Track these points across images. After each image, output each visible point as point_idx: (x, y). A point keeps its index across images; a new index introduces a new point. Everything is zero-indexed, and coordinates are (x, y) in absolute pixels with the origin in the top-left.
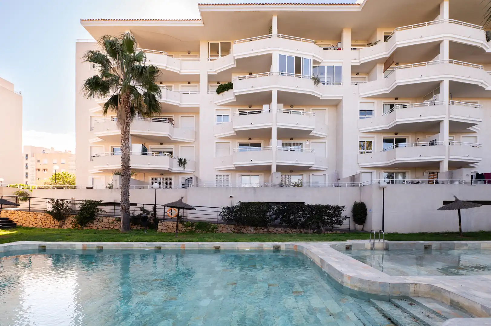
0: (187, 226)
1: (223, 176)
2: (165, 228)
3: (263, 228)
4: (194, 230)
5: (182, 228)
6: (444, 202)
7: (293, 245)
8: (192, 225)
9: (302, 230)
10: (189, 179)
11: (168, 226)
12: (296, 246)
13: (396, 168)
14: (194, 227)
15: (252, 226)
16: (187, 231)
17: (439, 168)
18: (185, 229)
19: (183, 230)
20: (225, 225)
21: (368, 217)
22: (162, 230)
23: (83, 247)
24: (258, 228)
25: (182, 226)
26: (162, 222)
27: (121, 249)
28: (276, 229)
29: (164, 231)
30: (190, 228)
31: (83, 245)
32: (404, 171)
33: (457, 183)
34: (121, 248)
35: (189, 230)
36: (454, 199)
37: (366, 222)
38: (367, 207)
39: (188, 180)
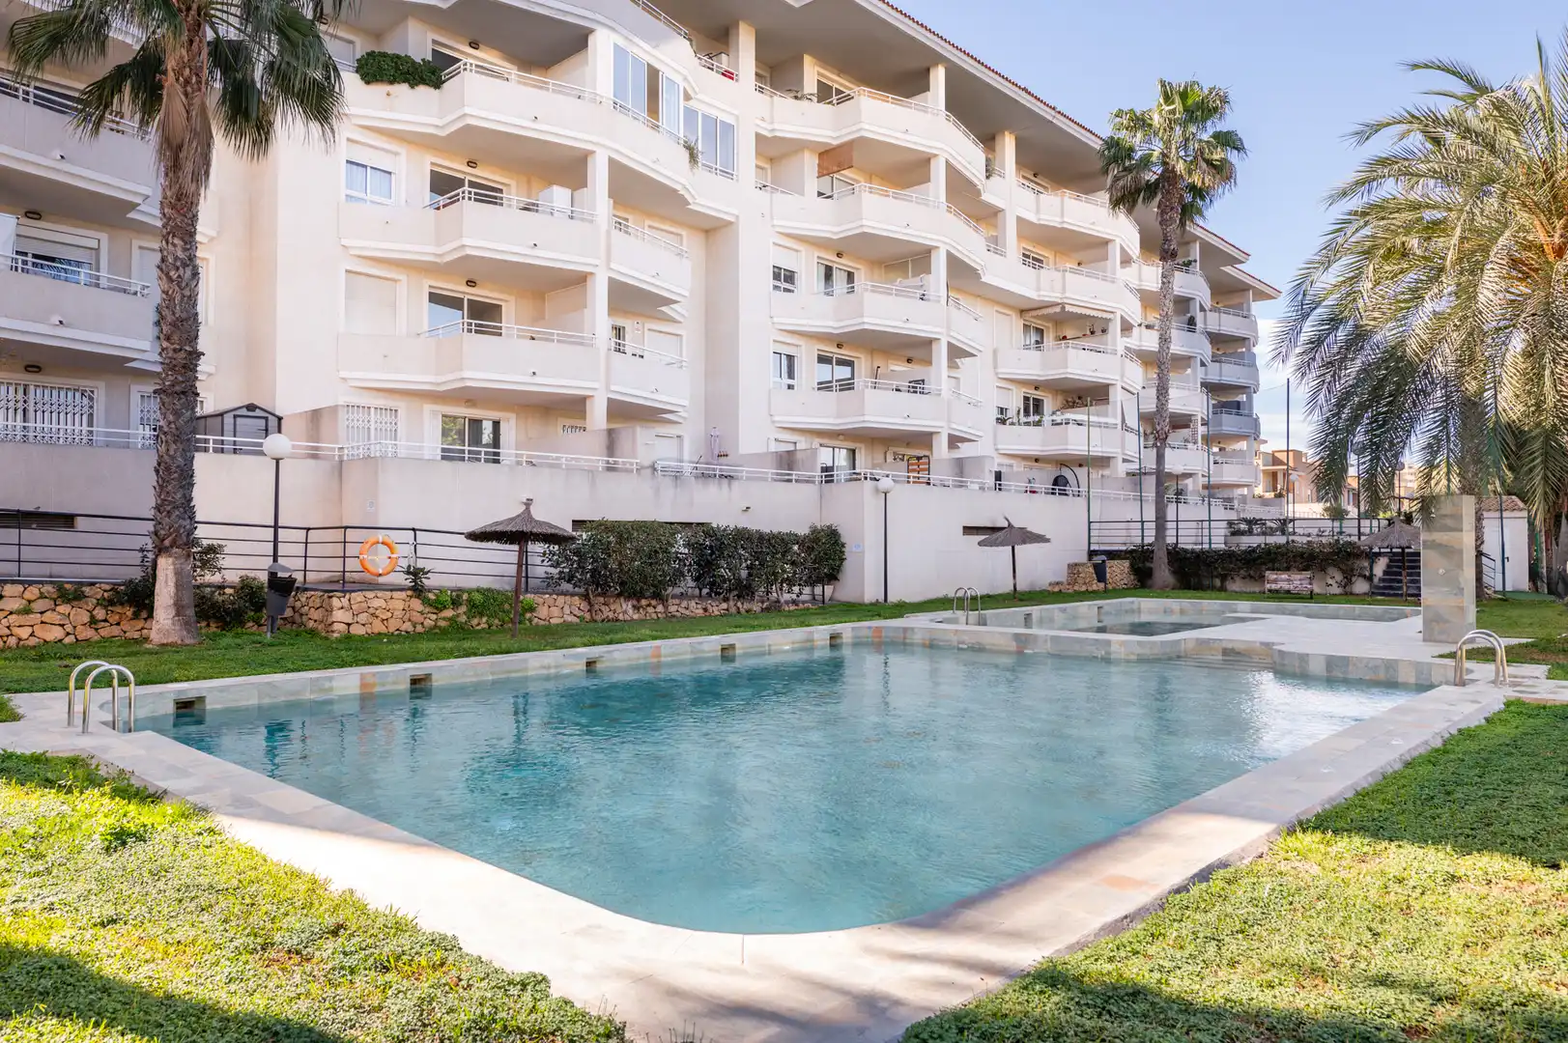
0: (438, 606)
1: (372, 410)
2: (363, 618)
3: (654, 602)
4: (463, 618)
5: (422, 613)
6: (965, 528)
7: (870, 628)
8: (456, 603)
9: (739, 604)
10: (238, 413)
11: (371, 611)
12: (878, 629)
13: (841, 437)
14: (463, 609)
15: (628, 598)
16: (442, 624)
17: (930, 447)
18: (434, 617)
19: (428, 623)
20: (555, 596)
21: (849, 566)
22: (349, 625)
23: (363, 685)
24: (644, 602)
25: (421, 608)
26: (347, 596)
27: (490, 678)
28: (684, 604)
29: (358, 630)
30: (449, 613)
31: (363, 676)
32: (852, 446)
33: (976, 487)
34: (492, 674)
35: (450, 619)
36: (1006, 525)
37: (840, 576)
38: (843, 540)
39: (235, 417)
